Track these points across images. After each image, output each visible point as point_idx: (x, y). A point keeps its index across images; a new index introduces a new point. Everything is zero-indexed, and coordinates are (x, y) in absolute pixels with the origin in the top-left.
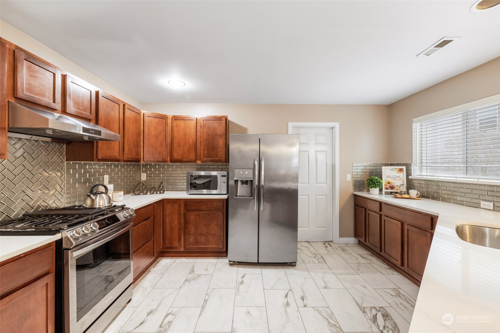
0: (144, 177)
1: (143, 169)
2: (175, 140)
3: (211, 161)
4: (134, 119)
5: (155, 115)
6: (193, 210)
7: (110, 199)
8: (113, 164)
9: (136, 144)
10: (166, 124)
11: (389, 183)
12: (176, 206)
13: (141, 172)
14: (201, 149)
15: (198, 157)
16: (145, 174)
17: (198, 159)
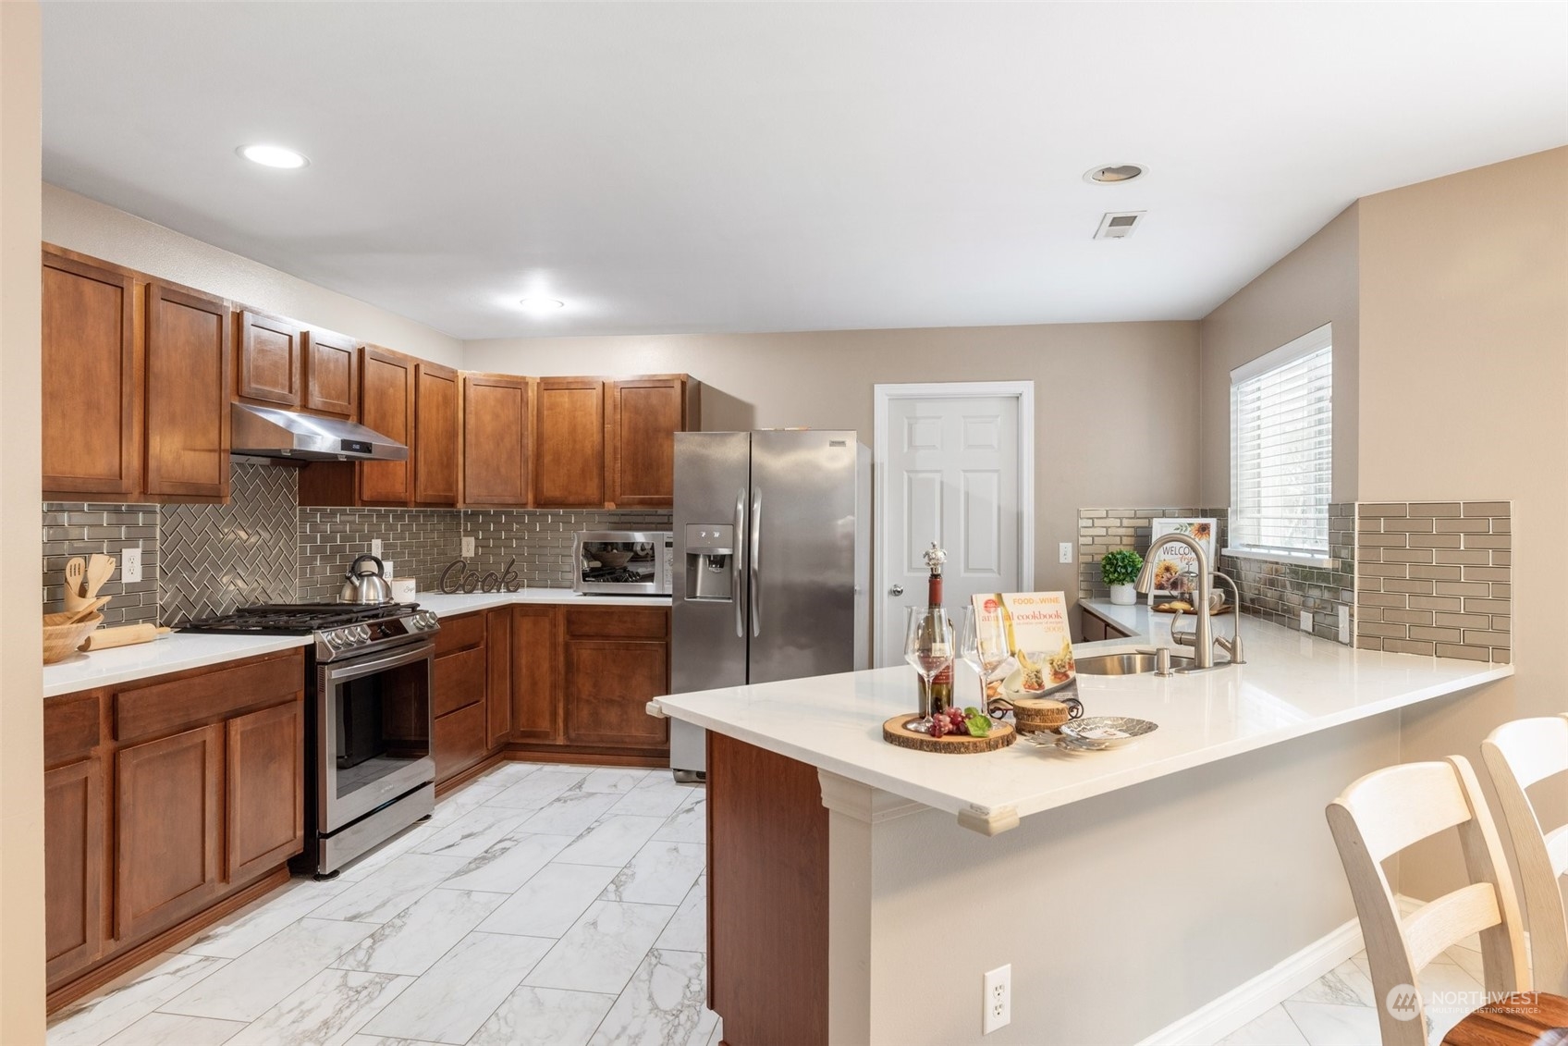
0: (468, 547)
1: (466, 525)
2: (546, 447)
3: (642, 502)
4: (440, 398)
5: (495, 381)
6: (589, 636)
7: (388, 590)
8: (390, 511)
9: (445, 459)
10: (524, 402)
11: (1168, 569)
12: (545, 623)
13: (462, 533)
14: (616, 470)
15: (608, 493)
16: (472, 540)
17: (607, 497)
